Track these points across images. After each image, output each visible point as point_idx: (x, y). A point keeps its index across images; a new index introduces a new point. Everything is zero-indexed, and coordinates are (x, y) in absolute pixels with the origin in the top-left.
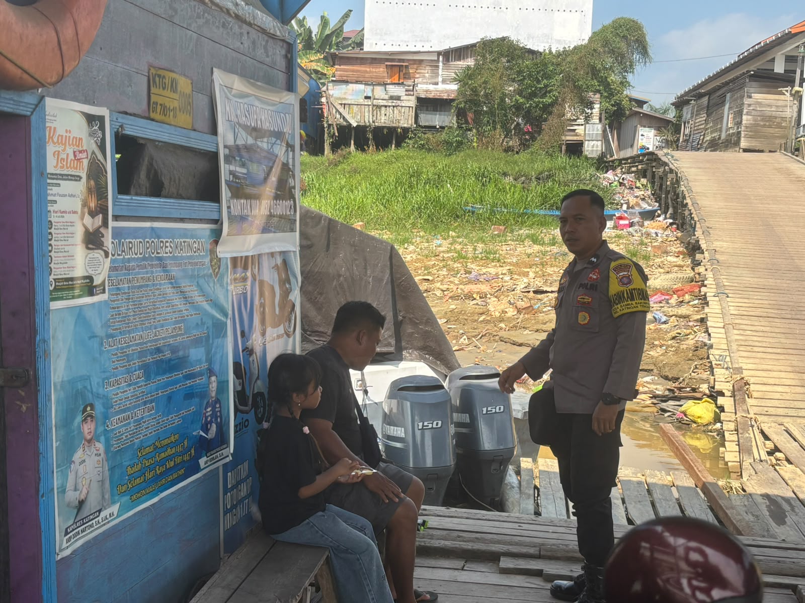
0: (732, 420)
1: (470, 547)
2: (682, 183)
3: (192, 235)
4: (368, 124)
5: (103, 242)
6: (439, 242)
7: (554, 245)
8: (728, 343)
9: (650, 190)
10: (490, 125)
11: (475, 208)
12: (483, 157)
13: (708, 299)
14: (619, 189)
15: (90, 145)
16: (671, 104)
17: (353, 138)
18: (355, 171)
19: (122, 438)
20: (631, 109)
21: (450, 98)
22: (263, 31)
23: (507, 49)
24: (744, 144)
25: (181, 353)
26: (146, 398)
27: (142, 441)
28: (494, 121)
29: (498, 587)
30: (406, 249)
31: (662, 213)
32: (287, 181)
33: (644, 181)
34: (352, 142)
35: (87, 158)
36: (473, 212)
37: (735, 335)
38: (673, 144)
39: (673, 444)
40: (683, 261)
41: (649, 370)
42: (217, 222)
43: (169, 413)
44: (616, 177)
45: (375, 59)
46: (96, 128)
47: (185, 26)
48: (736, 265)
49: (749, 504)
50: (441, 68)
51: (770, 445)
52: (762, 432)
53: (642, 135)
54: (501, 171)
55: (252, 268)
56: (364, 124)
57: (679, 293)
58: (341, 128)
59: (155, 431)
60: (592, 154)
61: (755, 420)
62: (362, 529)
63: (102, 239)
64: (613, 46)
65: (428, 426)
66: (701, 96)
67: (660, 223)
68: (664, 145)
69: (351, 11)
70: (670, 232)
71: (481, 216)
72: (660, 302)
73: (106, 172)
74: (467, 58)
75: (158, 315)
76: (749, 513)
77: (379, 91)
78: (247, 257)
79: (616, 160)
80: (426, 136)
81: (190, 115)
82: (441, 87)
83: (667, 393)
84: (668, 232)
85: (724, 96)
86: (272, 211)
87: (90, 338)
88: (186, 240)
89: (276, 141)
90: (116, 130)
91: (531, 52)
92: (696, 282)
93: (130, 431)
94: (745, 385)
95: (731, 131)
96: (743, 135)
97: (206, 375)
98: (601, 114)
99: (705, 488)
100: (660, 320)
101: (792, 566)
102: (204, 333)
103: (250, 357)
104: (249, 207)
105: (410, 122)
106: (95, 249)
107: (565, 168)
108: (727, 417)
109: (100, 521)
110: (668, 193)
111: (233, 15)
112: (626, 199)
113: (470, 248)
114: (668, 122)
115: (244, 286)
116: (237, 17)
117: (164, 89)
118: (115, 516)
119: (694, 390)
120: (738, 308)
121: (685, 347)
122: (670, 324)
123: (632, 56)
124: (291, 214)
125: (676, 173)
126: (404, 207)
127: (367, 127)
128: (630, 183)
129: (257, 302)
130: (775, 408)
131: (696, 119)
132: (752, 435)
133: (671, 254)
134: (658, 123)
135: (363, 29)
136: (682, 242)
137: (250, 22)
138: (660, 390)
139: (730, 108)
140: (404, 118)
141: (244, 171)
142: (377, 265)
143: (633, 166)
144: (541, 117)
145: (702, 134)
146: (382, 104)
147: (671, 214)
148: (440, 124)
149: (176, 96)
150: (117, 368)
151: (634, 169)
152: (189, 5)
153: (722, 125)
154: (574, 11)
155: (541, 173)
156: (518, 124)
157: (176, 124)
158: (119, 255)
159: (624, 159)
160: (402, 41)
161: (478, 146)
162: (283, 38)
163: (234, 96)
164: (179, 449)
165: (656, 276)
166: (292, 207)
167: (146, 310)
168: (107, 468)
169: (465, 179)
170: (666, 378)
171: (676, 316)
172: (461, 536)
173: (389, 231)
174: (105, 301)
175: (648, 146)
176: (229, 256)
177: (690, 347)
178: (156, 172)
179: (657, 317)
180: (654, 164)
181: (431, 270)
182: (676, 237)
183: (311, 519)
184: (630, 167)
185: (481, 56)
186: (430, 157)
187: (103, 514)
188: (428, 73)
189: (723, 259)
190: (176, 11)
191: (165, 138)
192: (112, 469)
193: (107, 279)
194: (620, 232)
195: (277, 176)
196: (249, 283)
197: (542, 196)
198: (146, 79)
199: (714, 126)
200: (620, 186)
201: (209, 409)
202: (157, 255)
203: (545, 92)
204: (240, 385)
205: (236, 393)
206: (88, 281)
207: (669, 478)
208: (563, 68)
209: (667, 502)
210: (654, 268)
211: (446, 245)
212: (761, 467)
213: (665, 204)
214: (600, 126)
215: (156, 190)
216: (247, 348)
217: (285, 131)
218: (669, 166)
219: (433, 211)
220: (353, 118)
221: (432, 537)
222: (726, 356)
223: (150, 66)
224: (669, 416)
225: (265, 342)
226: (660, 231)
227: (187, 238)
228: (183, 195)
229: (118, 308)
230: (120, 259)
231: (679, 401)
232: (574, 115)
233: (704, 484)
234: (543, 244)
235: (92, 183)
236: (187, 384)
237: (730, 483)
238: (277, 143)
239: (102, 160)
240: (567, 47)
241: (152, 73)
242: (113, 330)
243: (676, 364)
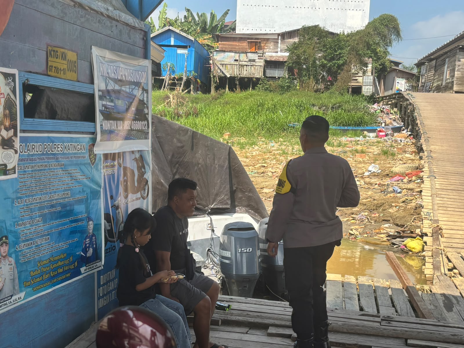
0: (431, 250)
1: (252, 321)
2: (416, 111)
3: (77, 140)
4: (236, 76)
5: (14, 145)
6: (272, 144)
7: (339, 146)
8: (433, 205)
9: (399, 115)
10: (306, 77)
11: (295, 125)
12: (302, 95)
13: (424, 179)
14: (381, 114)
15: (6, 90)
16: (414, 65)
17: (227, 84)
18: (227, 103)
19: (27, 255)
20: (391, 67)
21: (284, 60)
22: (127, 25)
23: (317, 32)
24: (456, 88)
25: (68, 208)
26: (44, 233)
27: (41, 257)
28: (309, 74)
29: (265, 344)
30: (253, 148)
31: (405, 129)
32: (143, 110)
33: (395, 110)
34: (227, 86)
35: (4, 97)
36: (294, 127)
37: (437, 200)
38: (415, 88)
39: (393, 263)
40: (415, 157)
41: (388, 220)
42: (94, 133)
43: (59, 242)
44: (379, 107)
45: (242, 38)
46: (11, 80)
47: (72, 22)
48: (442, 160)
49: (432, 299)
50: (279, 43)
51: (451, 265)
52: (448, 258)
53: (398, 83)
54: (311, 103)
55: (118, 160)
56: (234, 76)
57: (409, 175)
58: (221, 78)
59: (50, 252)
60: (367, 94)
61: (443, 250)
62: (176, 310)
63: (13, 143)
64: (380, 30)
65: (244, 251)
66: (431, 60)
67: (403, 135)
68: (410, 88)
69: (229, 10)
70: (409, 140)
71: (298, 129)
72: (398, 181)
73: (16, 106)
74: (295, 37)
75: (52, 186)
76: (431, 305)
77: (243, 57)
78: (114, 154)
79: (381, 97)
80: (269, 83)
81: (75, 73)
82: (280, 54)
83: (396, 234)
84: (408, 140)
85: (444, 60)
86: (132, 127)
87: (5, 199)
88: (72, 144)
89: (135, 87)
90: (23, 82)
91: (332, 34)
92: (420, 169)
93: (32, 252)
94: (440, 230)
95: (448, 81)
96: (455, 83)
97: (86, 221)
98: (372, 70)
99: (407, 289)
100: (397, 191)
101: (437, 336)
102: (85, 197)
103: (117, 210)
104: (115, 125)
105: (260, 75)
106: (8, 149)
107: (349, 102)
108: (428, 248)
109: (12, 301)
110: (409, 117)
111: (106, 16)
112: (384, 120)
113: (290, 148)
114: (413, 75)
115: (113, 170)
116: (108, 17)
117: (57, 58)
118: (22, 299)
119: (412, 232)
120: (441, 185)
121: (409, 207)
122: (402, 193)
123: (391, 37)
124: (145, 129)
125: (413, 105)
126: (253, 124)
127: (236, 77)
128: (387, 111)
129: (121, 179)
130: (456, 244)
131: (428, 74)
132: (441, 259)
133: (408, 153)
134: (408, 75)
135: (236, 21)
136: (415, 146)
137: (117, 19)
138: (392, 232)
139: (448, 67)
140: (257, 73)
141: (112, 104)
142: (221, 158)
143: (390, 101)
144: (337, 72)
145: (432, 82)
146: (245, 64)
147: (410, 129)
148: (278, 76)
149: (65, 62)
150: (24, 216)
151: (390, 103)
152: (75, 11)
153: (443, 77)
154: (358, 10)
155: (335, 105)
156: (323, 76)
157: (65, 78)
158: (25, 152)
159: (385, 97)
160: (258, 27)
161: (299, 89)
162: (141, 28)
163: (106, 62)
164: (67, 262)
165: (396, 166)
166: (146, 125)
167: (44, 184)
168: (16, 272)
169: (290, 107)
170: (397, 225)
171: (406, 189)
172: (249, 314)
173: (244, 138)
174: (16, 178)
175: (401, 89)
176: (102, 153)
177: (413, 207)
178: (52, 106)
179: (395, 189)
180: (401, 100)
181: (266, 161)
182: (412, 143)
183: (145, 303)
184: (388, 101)
185: (302, 36)
186: (270, 95)
187: (14, 298)
188: (272, 46)
189: (435, 156)
190: (66, 14)
191: (58, 86)
192: (20, 273)
193: (17, 166)
194: (379, 140)
195: (135, 107)
196: (116, 168)
197: (334, 118)
198: (45, 52)
199: (439, 78)
200: (381, 112)
201: (88, 240)
202: (51, 152)
203: (339, 57)
204: (109, 226)
205: (107, 231)
206: (3, 167)
207: (388, 283)
208: (350, 43)
209: (384, 297)
210: (397, 161)
211: (276, 145)
212: (443, 278)
213: (407, 123)
214: (372, 77)
215: (53, 115)
216: (115, 205)
217: (141, 81)
218: (409, 101)
219: (270, 126)
220: (228, 72)
221: (232, 314)
222: (431, 213)
223: (48, 45)
224: (396, 247)
225: (127, 202)
226: (403, 139)
227: (73, 143)
228: (71, 118)
229: (24, 182)
230: (26, 154)
231: (403, 238)
232: (356, 71)
233: (407, 287)
234: (333, 146)
235: (7, 112)
236: (72, 225)
237: (423, 287)
238: (135, 88)
239: (14, 99)
240: (353, 31)
241: (49, 50)
242: (21, 194)
243: (404, 217)
